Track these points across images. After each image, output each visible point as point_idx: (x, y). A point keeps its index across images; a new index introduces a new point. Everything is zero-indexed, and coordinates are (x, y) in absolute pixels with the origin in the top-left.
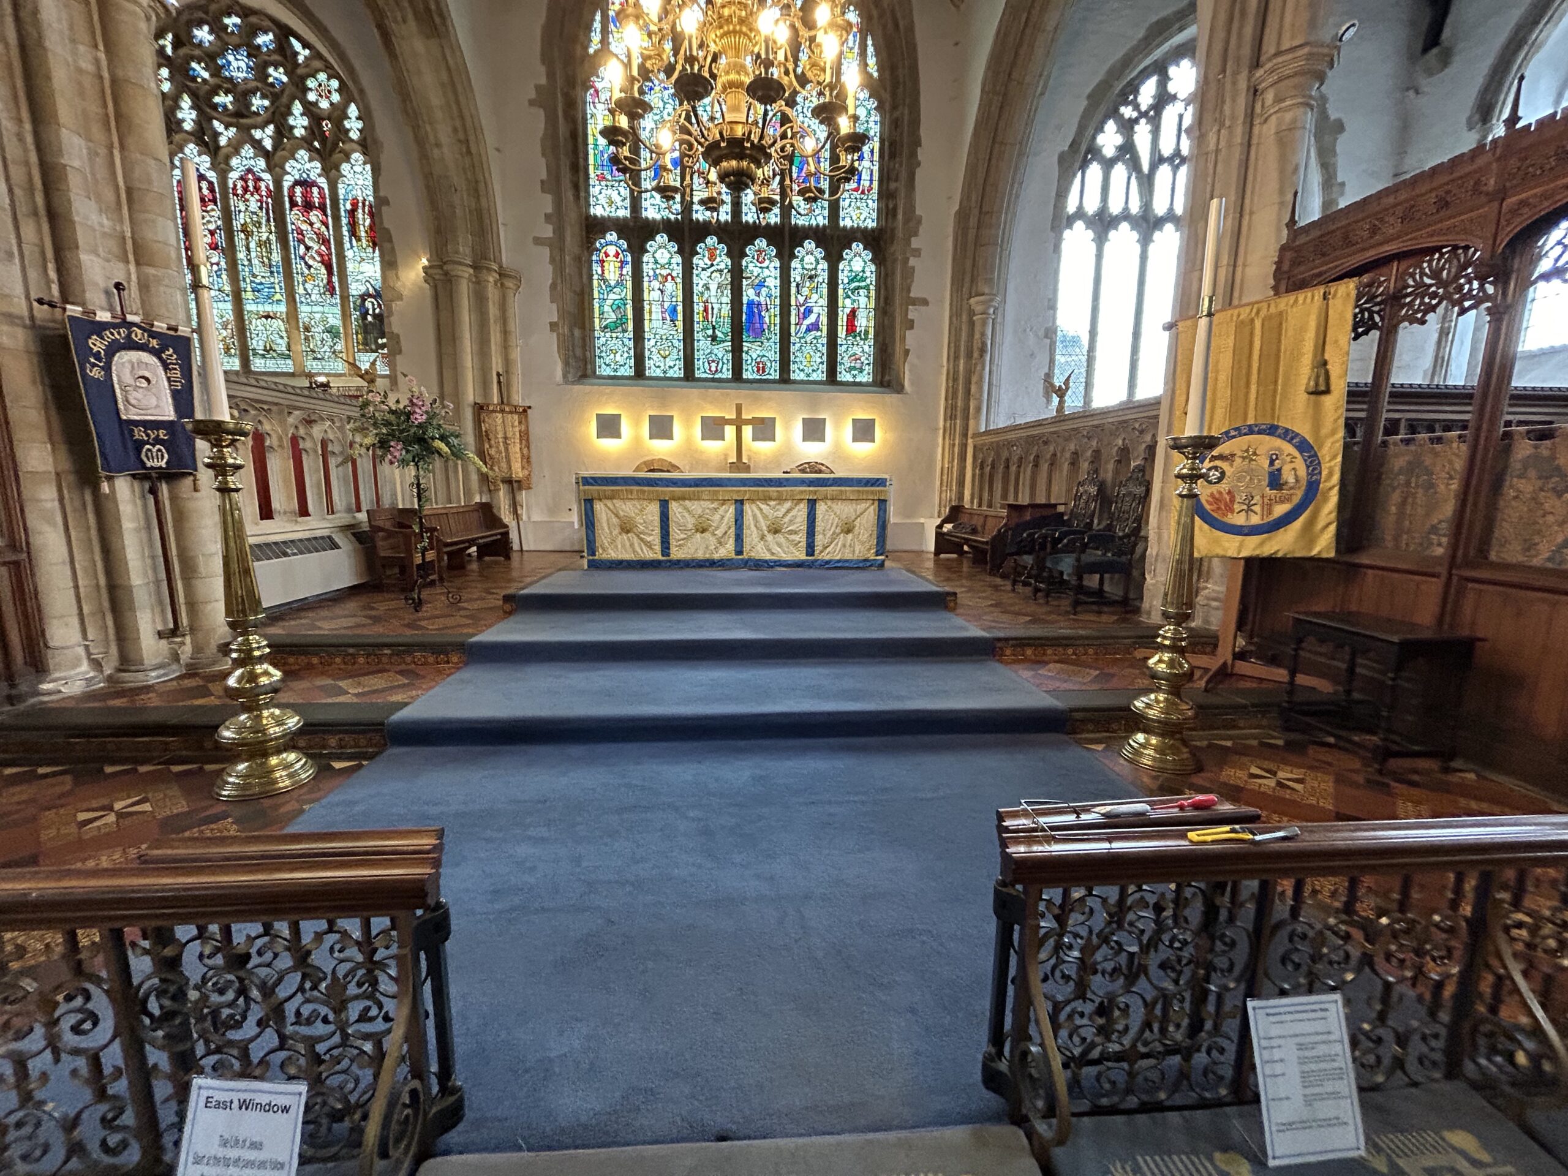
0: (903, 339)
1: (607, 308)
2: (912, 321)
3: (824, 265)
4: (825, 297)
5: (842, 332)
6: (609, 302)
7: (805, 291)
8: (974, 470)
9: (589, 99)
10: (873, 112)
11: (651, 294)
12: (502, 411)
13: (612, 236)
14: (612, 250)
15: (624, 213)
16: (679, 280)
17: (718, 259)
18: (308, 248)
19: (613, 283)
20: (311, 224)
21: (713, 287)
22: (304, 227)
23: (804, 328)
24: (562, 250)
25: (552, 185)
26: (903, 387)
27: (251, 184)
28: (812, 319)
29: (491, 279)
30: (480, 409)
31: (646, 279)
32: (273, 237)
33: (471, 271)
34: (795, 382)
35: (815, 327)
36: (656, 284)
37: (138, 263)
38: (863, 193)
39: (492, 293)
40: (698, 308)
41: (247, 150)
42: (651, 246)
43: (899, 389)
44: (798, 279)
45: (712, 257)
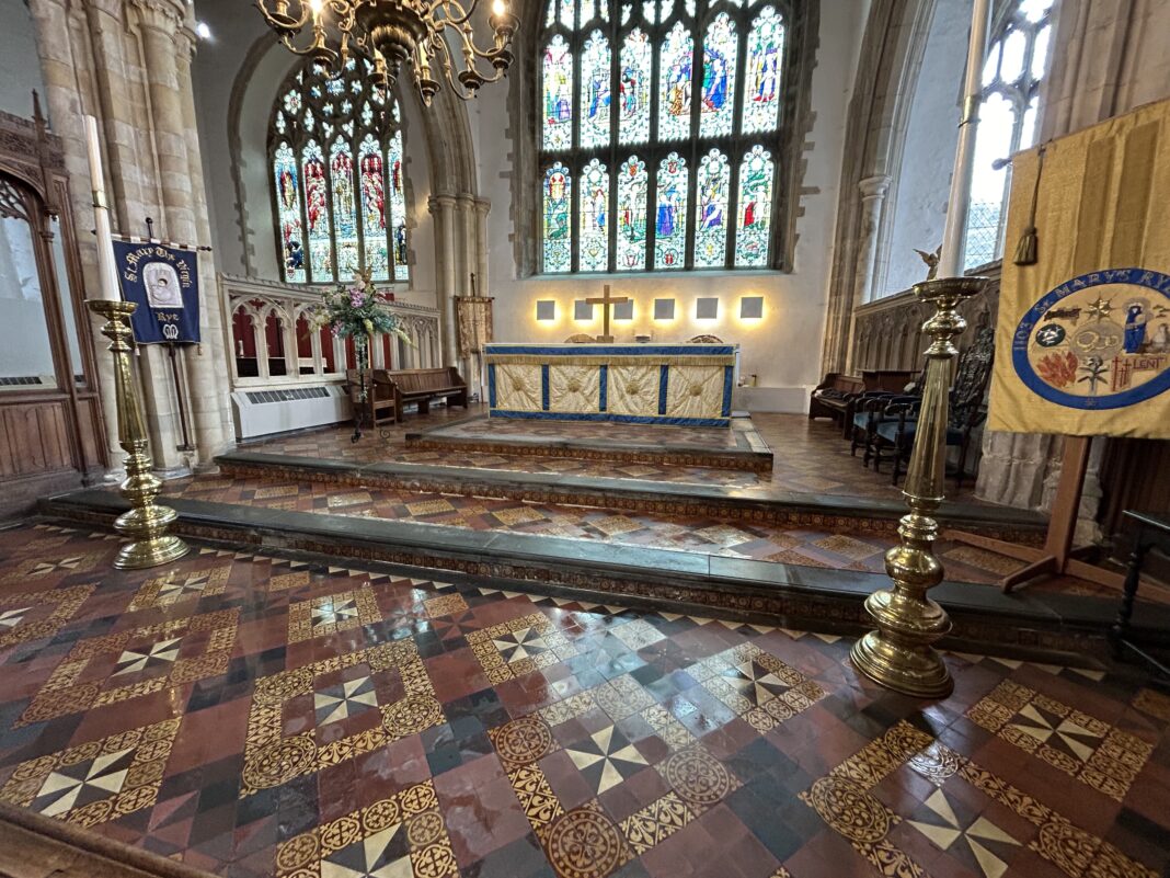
0: (794, 226)
1: (553, 221)
2: (803, 209)
3: (727, 168)
4: (727, 196)
5: (740, 223)
6: (555, 216)
7: (709, 193)
8: (855, 340)
9: (545, 63)
10: (777, 27)
11: (585, 207)
12: (473, 301)
13: (558, 166)
14: (557, 176)
15: (567, 146)
16: (607, 194)
17: (638, 173)
18: (371, 199)
19: (558, 201)
20: (373, 182)
21: (633, 196)
22: (369, 185)
23: (707, 223)
24: (519, 180)
25: (513, 133)
26: (792, 268)
27: (342, 160)
28: (714, 216)
29: (468, 206)
30: (457, 300)
31: (582, 196)
32: (352, 194)
33: (455, 201)
34: (697, 269)
35: (717, 221)
36: (589, 199)
37: (166, 205)
38: (765, 100)
39: (469, 216)
40: (621, 214)
41: (340, 139)
42: (587, 169)
43: (789, 271)
44: (704, 183)
45: (633, 173)
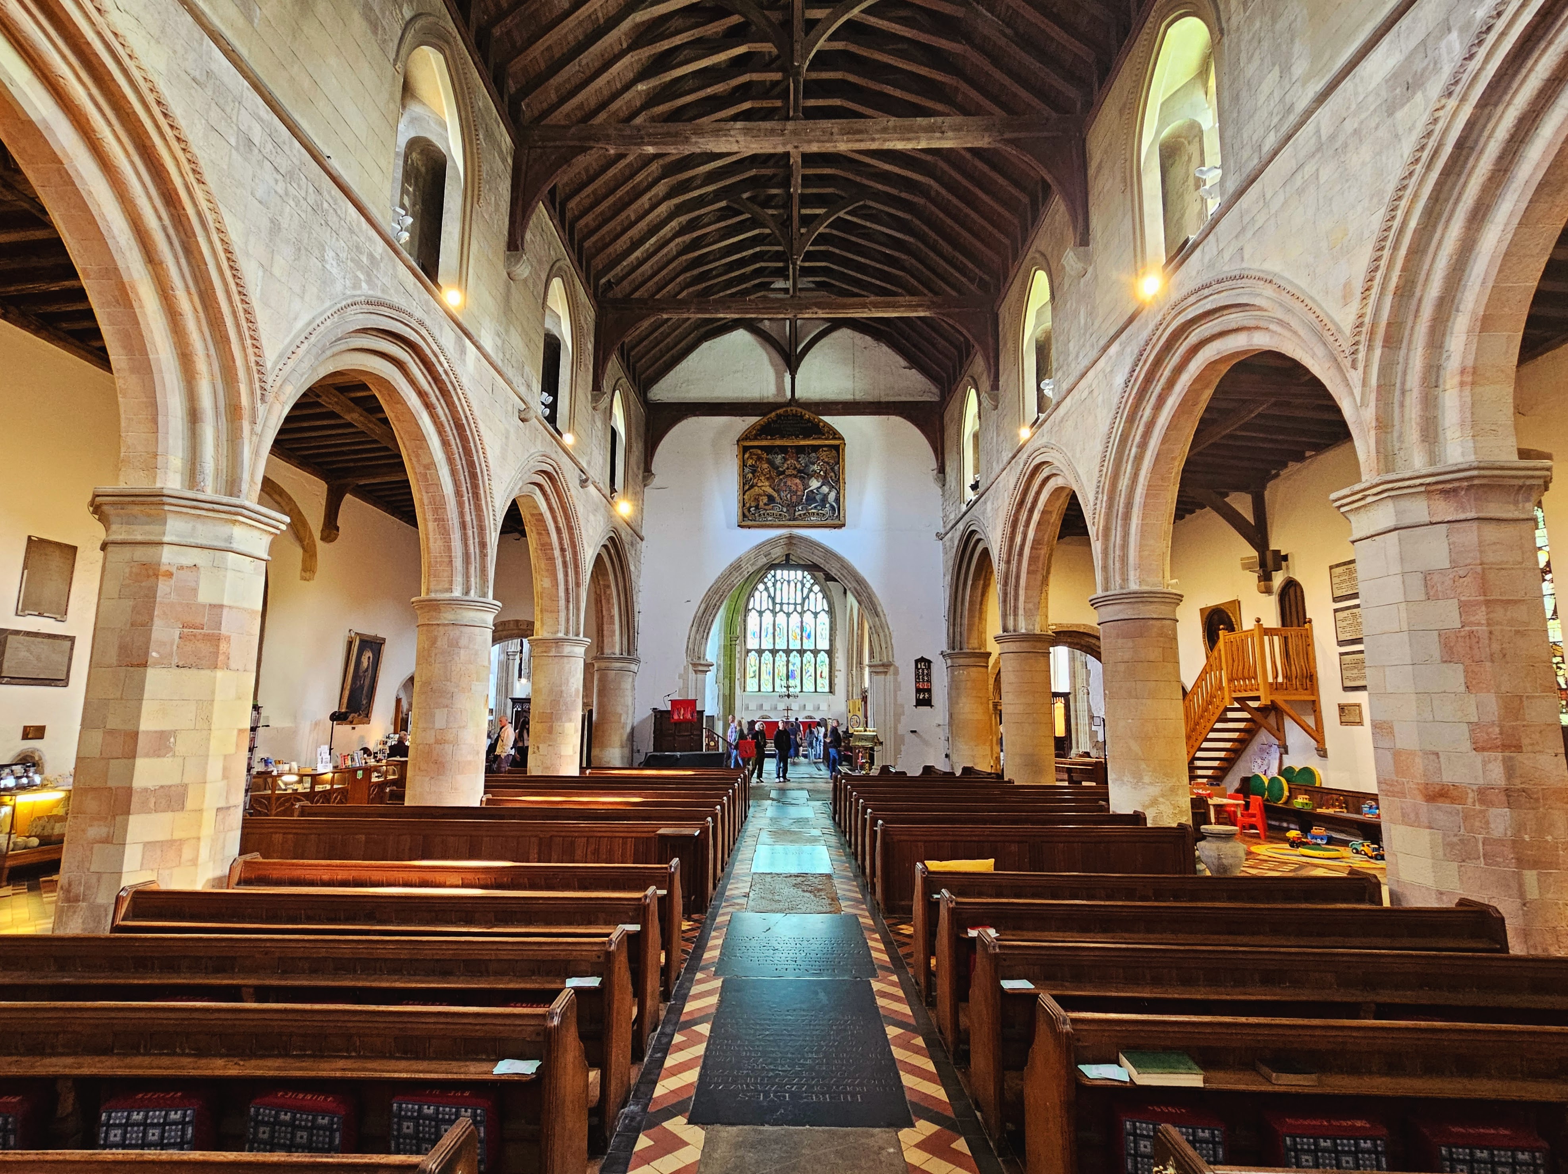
3: (813, 659)
4: (814, 668)
5: (818, 677)
6: (752, 670)
7: (808, 667)
10: (826, 620)
11: (763, 668)
13: (754, 654)
14: (753, 657)
15: (757, 647)
16: (771, 665)
17: (783, 658)
19: (753, 667)
21: (781, 666)
23: (807, 676)
26: (835, 693)
28: (809, 674)
31: (762, 665)
35: (811, 676)
36: (765, 666)
38: (824, 640)
40: (777, 671)
42: (764, 656)
44: (805, 663)
45: (781, 658)
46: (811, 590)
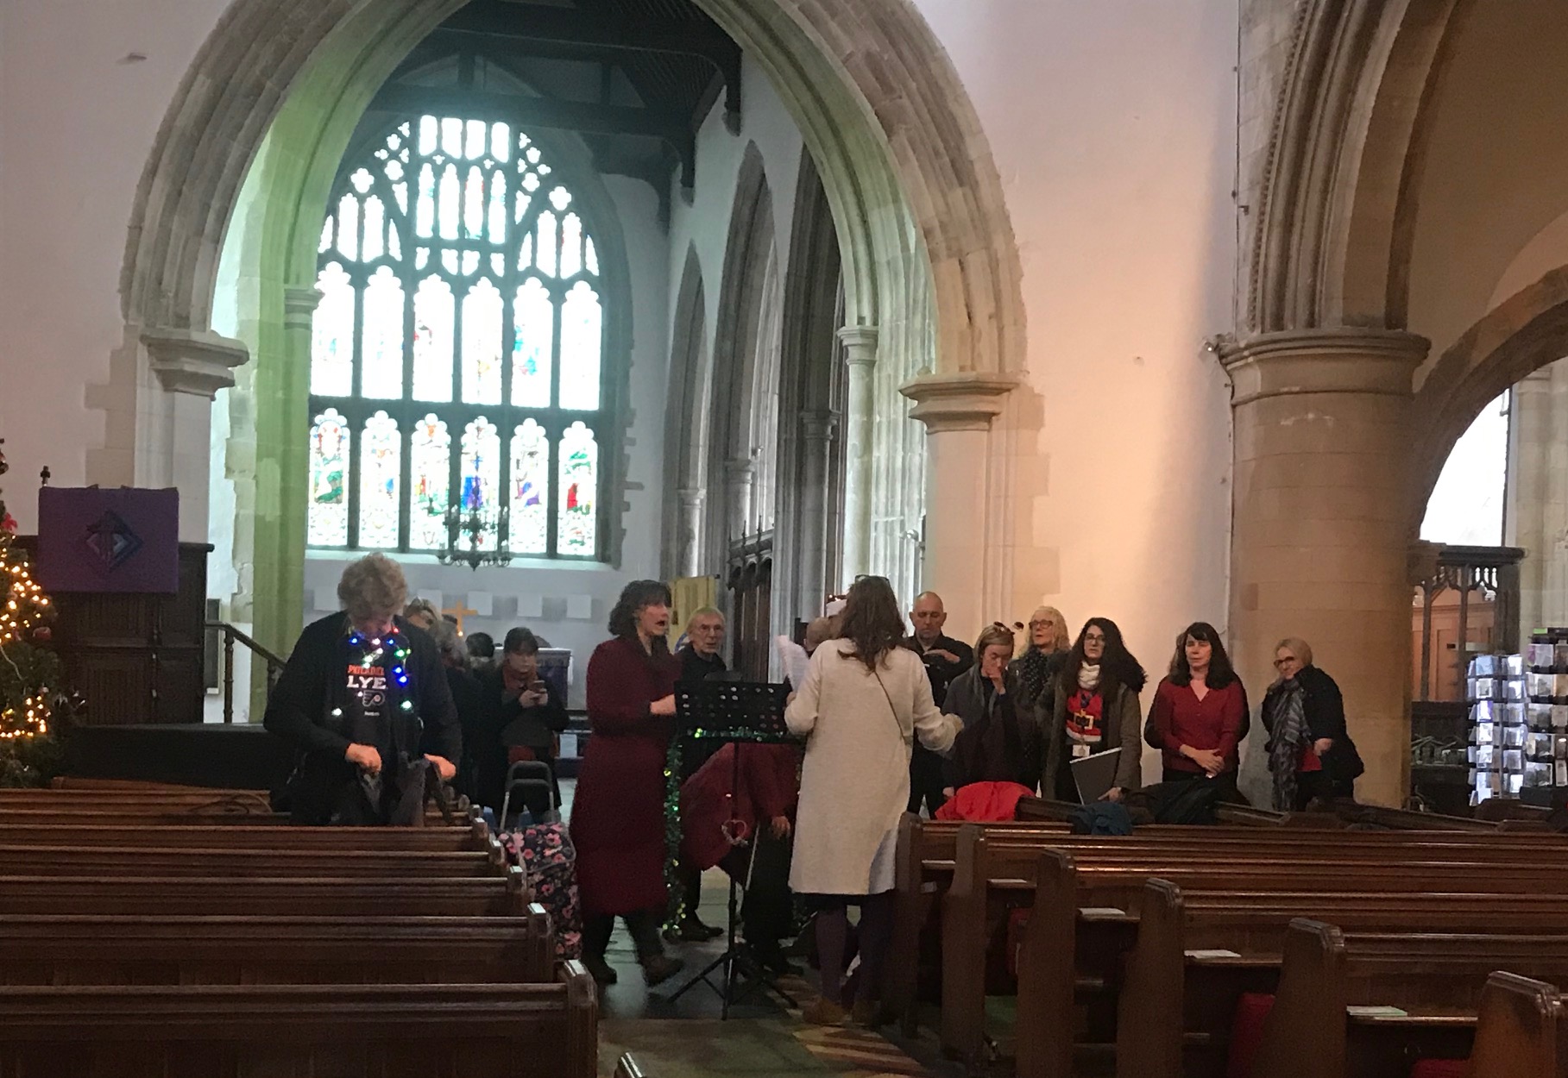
0: (620, 521)
1: (323, 480)
2: (628, 503)
3: (545, 442)
4: (546, 474)
5: (562, 505)
6: (325, 474)
7: (525, 467)
11: (369, 468)
13: (331, 413)
14: (330, 425)
15: (345, 393)
16: (397, 454)
17: (438, 435)
19: (330, 458)
21: (432, 460)
23: (524, 501)
28: (530, 494)
31: (364, 453)
34: (512, 555)
35: (535, 501)
36: (373, 458)
40: (416, 481)
42: (371, 422)
43: (618, 567)
44: (518, 455)
45: (431, 433)
46: (540, 202)
